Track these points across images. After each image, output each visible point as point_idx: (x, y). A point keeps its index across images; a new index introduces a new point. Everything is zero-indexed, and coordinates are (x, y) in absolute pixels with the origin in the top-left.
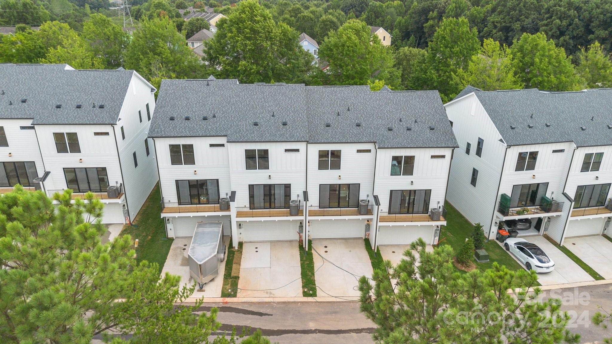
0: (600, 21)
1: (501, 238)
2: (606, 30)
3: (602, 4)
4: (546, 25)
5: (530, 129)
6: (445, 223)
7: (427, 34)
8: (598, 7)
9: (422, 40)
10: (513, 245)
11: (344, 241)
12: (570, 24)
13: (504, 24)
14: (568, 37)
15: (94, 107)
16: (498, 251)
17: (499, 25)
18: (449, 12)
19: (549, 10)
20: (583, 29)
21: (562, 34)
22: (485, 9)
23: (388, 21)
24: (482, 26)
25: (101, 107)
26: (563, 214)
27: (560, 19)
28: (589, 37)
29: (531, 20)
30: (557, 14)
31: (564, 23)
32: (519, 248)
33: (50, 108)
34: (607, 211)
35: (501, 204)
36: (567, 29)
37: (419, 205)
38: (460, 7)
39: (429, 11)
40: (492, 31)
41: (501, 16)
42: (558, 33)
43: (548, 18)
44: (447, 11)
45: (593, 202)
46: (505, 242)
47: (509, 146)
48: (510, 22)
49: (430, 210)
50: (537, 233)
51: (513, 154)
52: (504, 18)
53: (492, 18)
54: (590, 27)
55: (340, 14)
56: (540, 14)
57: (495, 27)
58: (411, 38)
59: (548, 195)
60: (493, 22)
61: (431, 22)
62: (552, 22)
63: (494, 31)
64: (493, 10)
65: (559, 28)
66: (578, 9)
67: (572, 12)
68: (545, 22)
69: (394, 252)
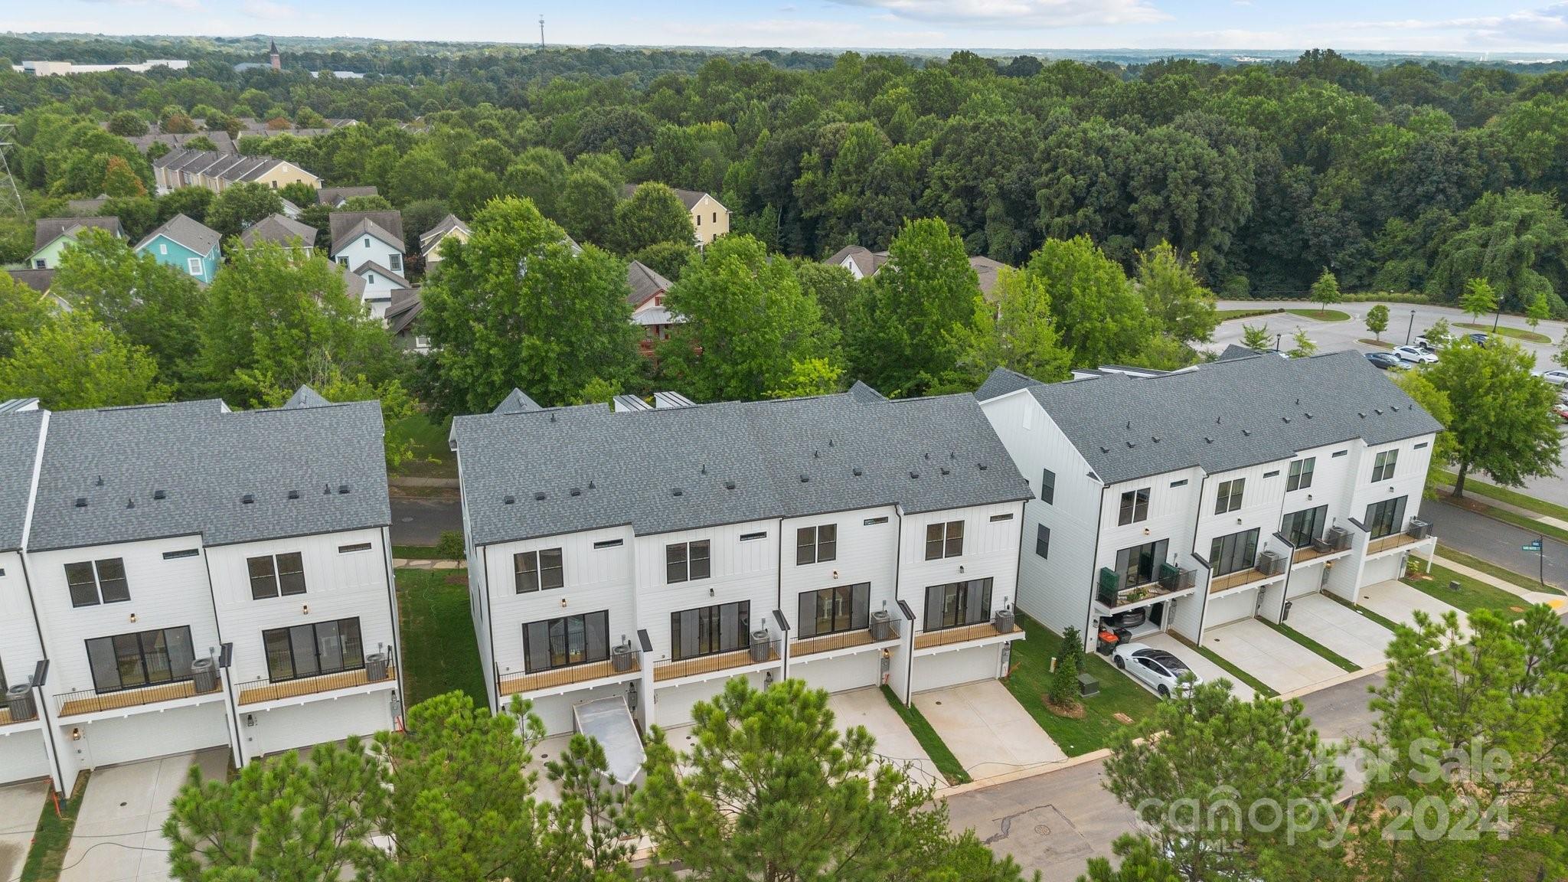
0: (1145, 177)
1: (1105, 648)
2: (1157, 193)
3: (1144, 143)
4: (1048, 186)
5: (1131, 450)
6: (1021, 635)
7: (801, 203)
8: (1138, 150)
9: (791, 215)
10: (1131, 658)
11: (843, 696)
12: (1092, 184)
13: (963, 182)
14: (1091, 209)
15: (327, 492)
16: (1106, 671)
17: (952, 184)
18: (845, 155)
19: (1049, 154)
20: (1116, 193)
21: (1080, 203)
22: (917, 150)
23: (706, 172)
24: (919, 184)
25: (344, 491)
26: (1197, 590)
27: (1071, 172)
28: (1130, 210)
29: (1015, 176)
30: (1065, 162)
31: (1082, 181)
32: (1142, 661)
33: (230, 506)
34: (1258, 575)
35: (1101, 586)
36: (1089, 192)
37: (973, 609)
38: (866, 143)
39: (800, 151)
40: (940, 197)
41: (955, 165)
42: (1072, 201)
43: (1048, 172)
44: (841, 153)
45: (1237, 562)
46: (1114, 654)
47: (1107, 486)
48: (975, 178)
49: (993, 615)
50: (1155, 630)
51: (1114, 496)
52: (961, 170)
53: (936, 170)
54: (1129, 189)
55: (606, 164)
56: (1031, 160)
57: (946, 188)
58: (766, 210)
59: (1170, 560)
60: (941, 178)
61: (807, 177)
62: (1059, 179)
63: (946, 197)
64: (937, 152)
65: (1072, 193)
66: (1102, 151)
67: (1094, 160)
68: (1045, 179)
69: (938, 703)
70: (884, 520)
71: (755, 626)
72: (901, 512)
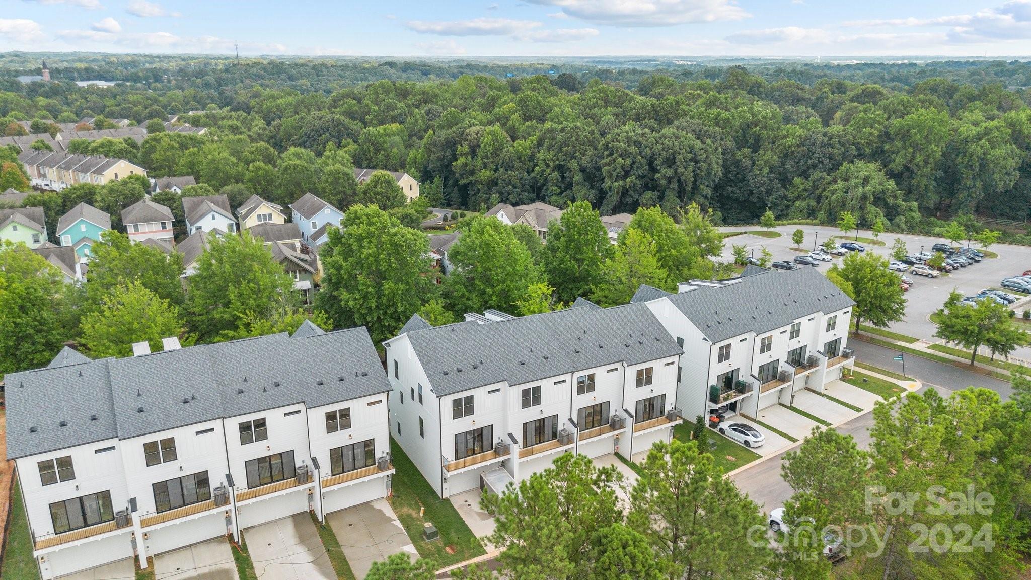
0: (663, 158)
1: (714, 425)
2: (670, 167)
5: (721, 325)
6: (680, 422)
10: (728, 429)
12: (633, 163)
14: (634, 177)
15: (357, 376)
16: (716, 437)
19: (607, 146)
20: (647, 167)
21: (627, 174)
25: (365, 375)
26: (754, 393)
27: (621, 156)
28: (656, 177)
30: (617, 150)
31: (628, 161)
32: (734, 430)
33: (313, 387)
34: (779, 383)
35: (711, 394)
36: (631, 167)
37: (657, 410)
42: (623, 173)
43: (608, 156)
45: (770, 377)
46: (719, 427)
47: (714, 344)
49: (666, 413)
50: (734, 414)
51: (716, 350)
54: (654, 165)
58: (436, 180)
59: (740, 379)
60: (544, 160)
61: (461, 160)
62: (614, 160)
63: (548, 171)
64: (540, 143)
65: (623, 168)
66: (637, 144)
67: (633, 149)
68: (607, 160)
69: (643, 459)
70: (616, 369)
71: (560, 428)
72: (625, 364)
